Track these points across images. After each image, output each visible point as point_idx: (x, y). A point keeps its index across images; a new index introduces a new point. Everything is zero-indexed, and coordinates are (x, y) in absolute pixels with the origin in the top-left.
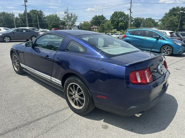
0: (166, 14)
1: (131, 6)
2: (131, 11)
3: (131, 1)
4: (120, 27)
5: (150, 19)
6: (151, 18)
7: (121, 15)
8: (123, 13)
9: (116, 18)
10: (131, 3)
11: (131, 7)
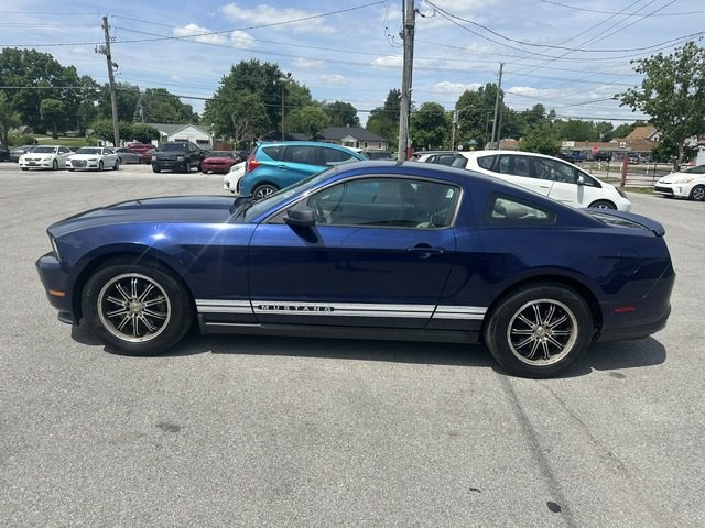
0: (226, 81)
1: (107, 37)
2: (109, 58)
3: (105, 19)
4: (46, 115)
5: (162, 93)
6: (164, 91)
7: (43, 66)
8: (47, 58)
9: (17, 78)
10: (106, 27)
11: (108, 44)
